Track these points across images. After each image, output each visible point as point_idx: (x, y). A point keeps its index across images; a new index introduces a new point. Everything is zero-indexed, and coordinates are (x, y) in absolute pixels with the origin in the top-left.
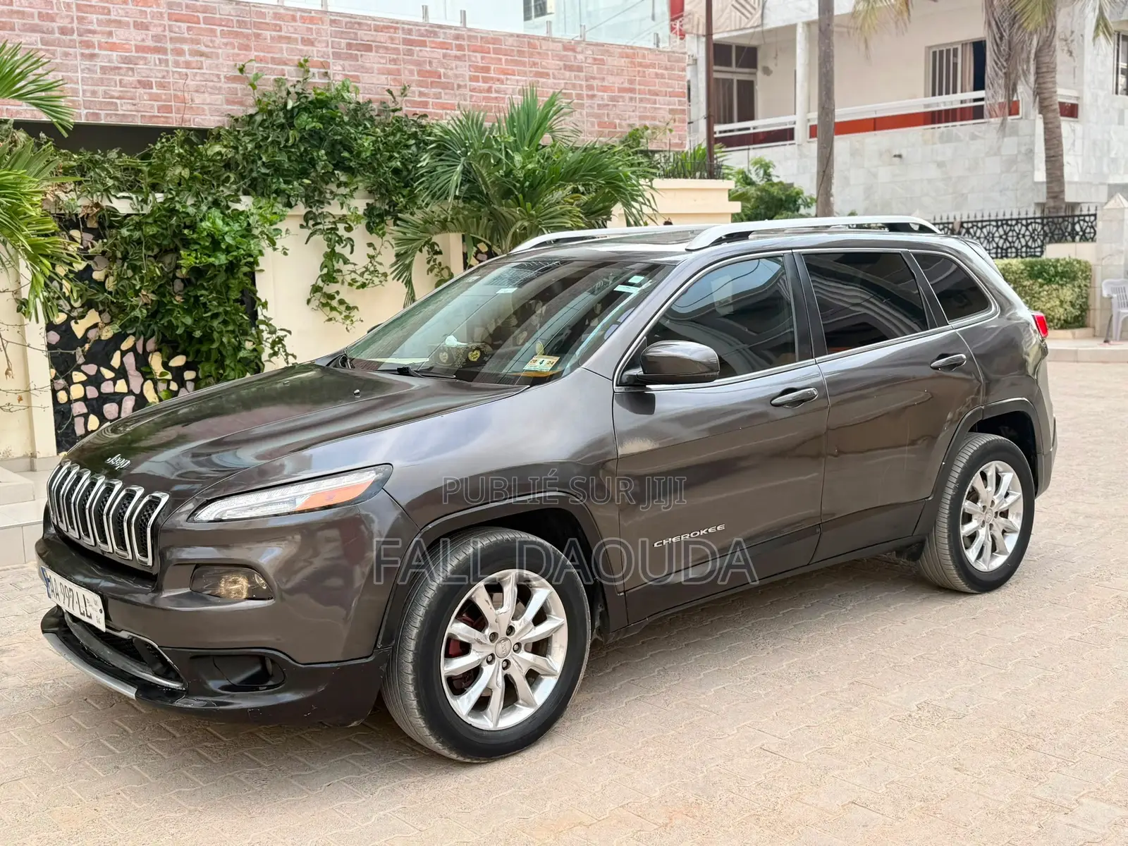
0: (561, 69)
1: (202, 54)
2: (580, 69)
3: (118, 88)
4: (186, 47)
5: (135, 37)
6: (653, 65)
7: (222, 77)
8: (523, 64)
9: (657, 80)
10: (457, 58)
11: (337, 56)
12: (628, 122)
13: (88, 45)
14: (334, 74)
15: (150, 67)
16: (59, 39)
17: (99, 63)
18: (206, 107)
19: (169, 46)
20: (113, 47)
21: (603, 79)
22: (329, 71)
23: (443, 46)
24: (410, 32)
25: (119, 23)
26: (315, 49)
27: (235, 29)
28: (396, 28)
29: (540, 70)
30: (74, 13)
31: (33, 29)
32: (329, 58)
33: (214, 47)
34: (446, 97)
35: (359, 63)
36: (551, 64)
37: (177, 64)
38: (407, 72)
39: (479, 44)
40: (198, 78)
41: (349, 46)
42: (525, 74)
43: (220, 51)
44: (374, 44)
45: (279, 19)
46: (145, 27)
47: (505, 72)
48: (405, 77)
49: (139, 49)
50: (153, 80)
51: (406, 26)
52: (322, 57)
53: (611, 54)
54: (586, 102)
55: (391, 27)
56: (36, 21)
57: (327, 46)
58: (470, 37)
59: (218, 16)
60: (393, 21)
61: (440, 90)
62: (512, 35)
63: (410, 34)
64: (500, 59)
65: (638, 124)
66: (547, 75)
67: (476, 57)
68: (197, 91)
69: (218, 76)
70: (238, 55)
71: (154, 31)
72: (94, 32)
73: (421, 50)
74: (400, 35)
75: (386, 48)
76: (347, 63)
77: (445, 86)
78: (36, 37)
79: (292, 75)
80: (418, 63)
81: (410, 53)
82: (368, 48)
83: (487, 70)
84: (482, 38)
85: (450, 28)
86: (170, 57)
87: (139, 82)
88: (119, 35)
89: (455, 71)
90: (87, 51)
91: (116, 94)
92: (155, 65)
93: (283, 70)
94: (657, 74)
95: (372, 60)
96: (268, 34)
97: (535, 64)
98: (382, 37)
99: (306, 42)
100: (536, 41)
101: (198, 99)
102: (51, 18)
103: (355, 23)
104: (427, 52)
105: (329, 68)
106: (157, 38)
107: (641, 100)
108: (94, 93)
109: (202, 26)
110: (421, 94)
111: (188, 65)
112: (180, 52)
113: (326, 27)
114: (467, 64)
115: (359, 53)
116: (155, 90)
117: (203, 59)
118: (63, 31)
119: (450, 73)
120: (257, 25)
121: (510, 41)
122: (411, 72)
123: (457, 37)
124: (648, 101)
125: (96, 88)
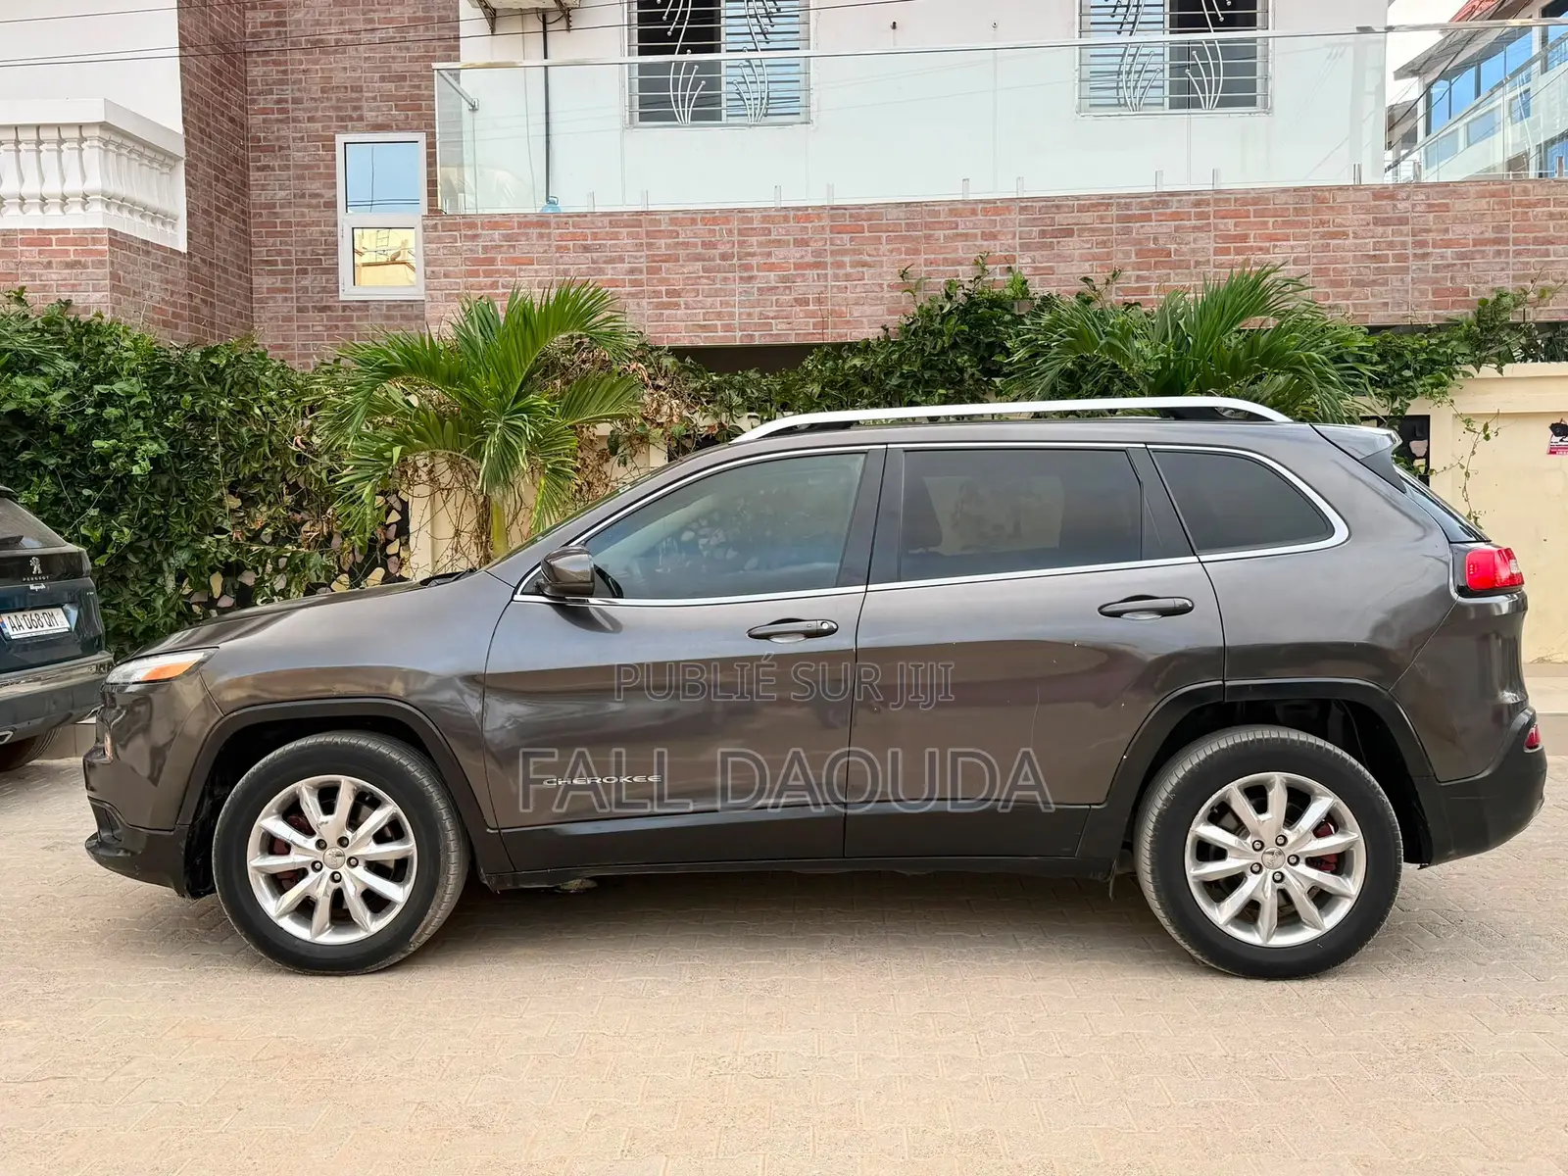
0: (1368, 224)
1: (864, 264)
2: (1403, 221)
3: (774, 308)
4: (847, 259)
5: (795, 254)
6: (1546, 203)
7: (885, 286)
8: (1305, 225)
9: (1551, 224)
10: (1196, 228)
11: (1026, 247)
12: (1491, 285)
13: (747, 268)
14: (1021, 268)
15: (809, 284)
16: (719, 265)
17: (757, 284)
18: (865, 320)
19: (829, 259)
20: (771, 267)
21: (1446, 231)
22: (1013, 266)
23: (1176, 216)
24: (1128, 206)
25: (779, 243)
26: (998, 243)
27: (904, 233)
28: (1108, 205)
29: (1332, 229)
30: (736, 238)
31: (698, 258)
32: (1015, 251)
33: (878, 255)
34: (1177, 279)
35: (1055, 251)
36: (1352, 220)
37: (836, 278)
38: (1120, 255)
39: (1233, 208)
40: (858, 290)
41: (1043, 234)
42: (1306, 237)
43: (885, 258)
44: (1076, 227)
45: (956, 216)
46: (804, 243)
47: (1271, 238)
48: (1115, 263)
49: (798, 267)
50: (810, 296)
51: (1123, 201)
52: (1007, 250)
53: (1462, 196)
54: (1413, 264)
55: (1102, 204)
56: (700, 250)
57: (1014, 237)
58: (1217, 201)
59: (884, 222)
60: (1103, 197)
61: (1169, 271)
62: (1285, 190)
63: (1128, 209)
64: (1266, 223)
65: (1510, 286)
66: (1345, 234)
67: (1225, 224)
68: (856, 304)
69: (881, 286)
70: (906, 260)
71: (814, 246)
72: (753, 255)
73: (1142, 226)
74: (1114, 212)
75: (1093, 230)
76: (1037, 254)
77: (1175, 266)
78: (699, 265)
79: (965, 274)
80: (1139, 242)
81: (1127, 231)
82: (1069, 233)
83: (1244, 238)
84: (1236, 200)
85: (1188, 193)
86: (830, 272)
87: (796, 300)
88: (779, 255)
89: (1192, 245)
90: (746, 275)
91: (771, 314)
92: (814, 281)
93: (957, 270)
94: (1551, 216)
95: (1073, 246)
96: (940, 234)
97: (1322, 223)
98: (1087, 218)
99: (986, 236)
100: (1327, 194)
101: (857, 312)
102: (713, 245)
103: (1054, 205)
104: (1151, 227)
105: (1015, 262)
106: (817, 253)
107: (1518, 254)
108: (749, 315)
109: (867, 234)
110: (1139, 278)
111: (848, 277)
112: (840, 265)
113: (1016, 217)
114: (1212, 234)
115: (1055, 240)
116: (811, 307)
117: (865, 269)
118: (724, 257)
119: (1184, 248)
120: (928, 226)
121: (1283, 198)
122: (1127, 254)
123: (1198, 204)
124: (1534, 253)
125: (752, 310)
